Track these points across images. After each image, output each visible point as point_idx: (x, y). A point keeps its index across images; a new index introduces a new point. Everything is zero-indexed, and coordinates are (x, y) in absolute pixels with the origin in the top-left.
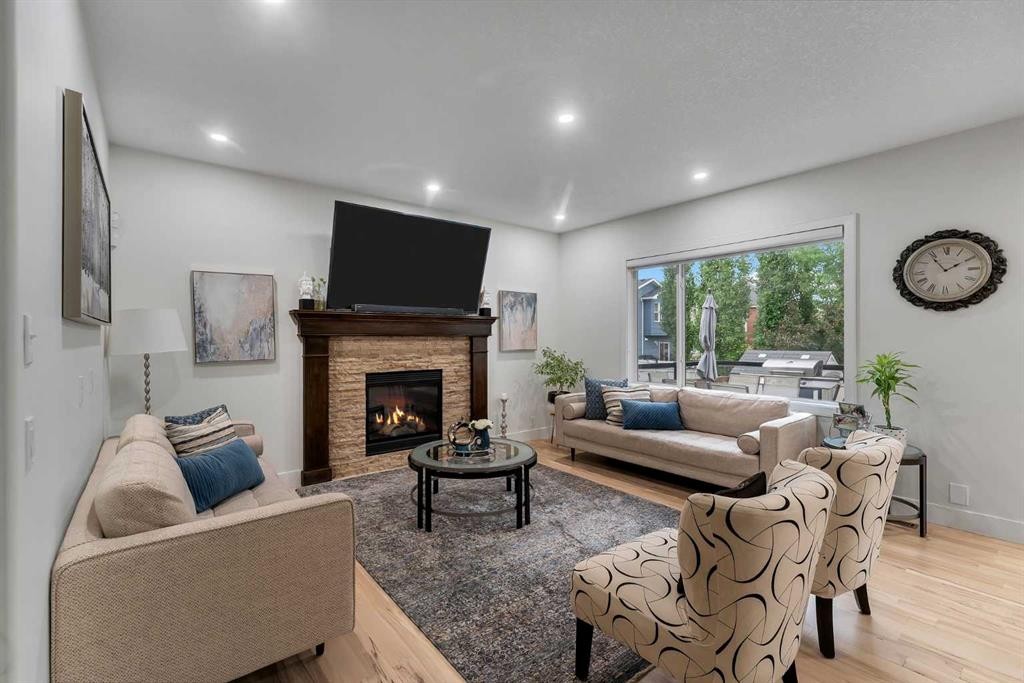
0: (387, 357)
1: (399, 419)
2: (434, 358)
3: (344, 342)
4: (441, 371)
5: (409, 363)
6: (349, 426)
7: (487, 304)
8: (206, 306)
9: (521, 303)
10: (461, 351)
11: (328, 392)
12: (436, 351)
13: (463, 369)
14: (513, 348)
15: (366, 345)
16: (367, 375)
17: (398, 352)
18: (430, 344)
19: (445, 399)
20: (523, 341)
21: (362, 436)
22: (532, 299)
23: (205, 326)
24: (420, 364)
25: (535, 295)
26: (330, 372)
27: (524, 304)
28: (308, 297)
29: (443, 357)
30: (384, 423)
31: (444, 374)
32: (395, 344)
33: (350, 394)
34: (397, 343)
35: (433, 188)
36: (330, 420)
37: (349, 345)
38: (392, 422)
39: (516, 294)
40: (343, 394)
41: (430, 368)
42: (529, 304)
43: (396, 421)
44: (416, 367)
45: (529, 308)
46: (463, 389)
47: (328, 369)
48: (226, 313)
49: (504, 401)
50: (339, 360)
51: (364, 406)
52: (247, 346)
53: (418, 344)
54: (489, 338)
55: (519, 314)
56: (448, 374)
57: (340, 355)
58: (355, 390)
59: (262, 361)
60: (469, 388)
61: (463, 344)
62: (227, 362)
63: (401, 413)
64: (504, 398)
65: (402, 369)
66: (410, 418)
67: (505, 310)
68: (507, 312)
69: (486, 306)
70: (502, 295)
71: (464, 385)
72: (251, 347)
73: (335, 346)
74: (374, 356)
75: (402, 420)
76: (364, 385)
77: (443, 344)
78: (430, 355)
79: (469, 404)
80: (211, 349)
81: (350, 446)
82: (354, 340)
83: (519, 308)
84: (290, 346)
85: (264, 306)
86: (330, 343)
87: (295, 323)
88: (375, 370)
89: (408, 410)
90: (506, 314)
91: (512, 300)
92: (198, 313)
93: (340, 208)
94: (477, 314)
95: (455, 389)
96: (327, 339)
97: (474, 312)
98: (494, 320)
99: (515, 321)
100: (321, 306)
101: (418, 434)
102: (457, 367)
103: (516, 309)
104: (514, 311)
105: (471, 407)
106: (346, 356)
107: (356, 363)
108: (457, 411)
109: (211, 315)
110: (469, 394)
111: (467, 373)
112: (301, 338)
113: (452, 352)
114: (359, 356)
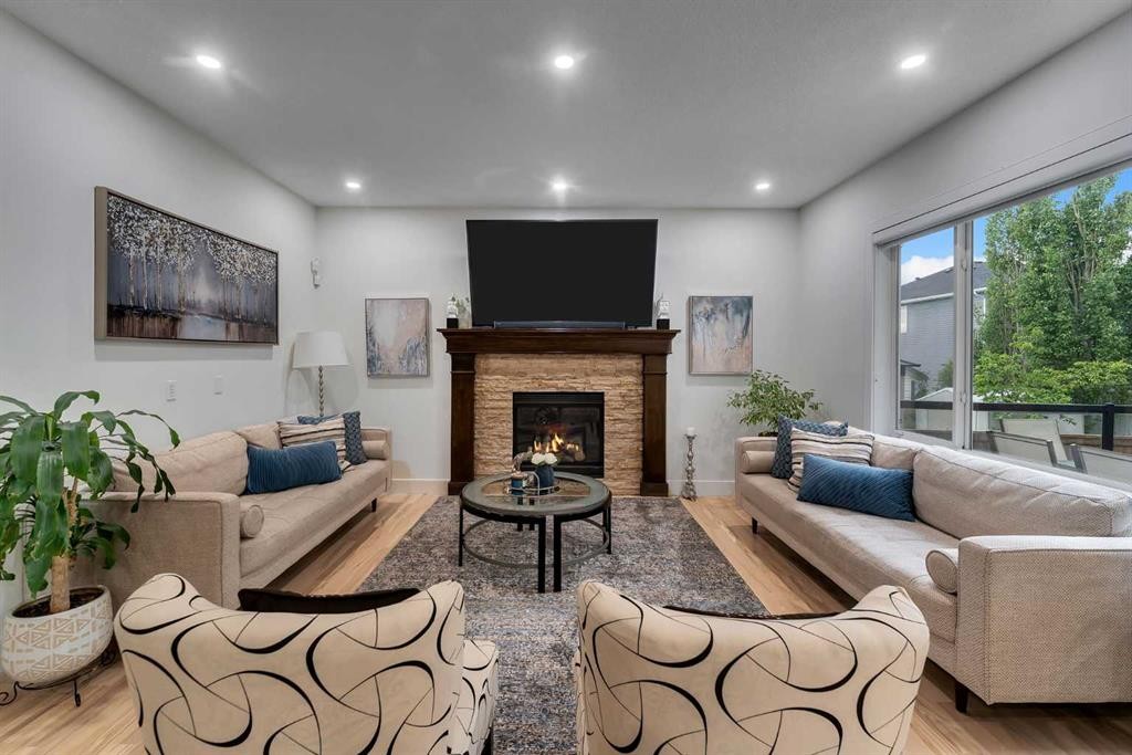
0: (536, 375)
1: (558, 447)
2: (593, 380)
3: (492, 361)
4: (602, 394)
5: (561, 384)
6: (495, 445)
7: (664, 314)
8: (375, 328)
9: (725, 311)
10: (629, 372)
11: (472, 408)
12: (596, 371)
13: (632, 394)
14: (708, 371)
15: (514, 363)
16: (514, 394)
17: (547, 371)
18: (587, 362)
19: (608, 427)
20: (728, 362)
21: (508, 455)
22: (743, 306)
23: (374, 345)
24: (575, 385)
25: (750, 299)
26: (476, 389)
27: (730, 311)
28: (454, 317)
29: (605, 378)
31: (606, 398)
32: (545, 363)
33: (495, 411)
34: (548, 361)
35: (560, 187)
36: (476, 436)
37: (496, 362)
39: (715, 300)
40: (490, 411)
41: (587, 391)
42: (738, 311)
44: (571, 388)
45: (738, 317)
46: (633, 417)
47: (473, 387)
48: (391, 334)
49: (690, 439)
50: (485, 377)
51: (511, 425)
52: (405, 362)
53: (573, 363)
54: (669, 357)
55: (720, 325)
56: (612, 399)
57: (486, 372)
58: (503, 409)
59: (416, 376)
60: (641, 416)
61: (633, 363)
62: (390, 376)
63: (560, 441)
64: (691, 434)
65: (555, 390)
66: (569, 446)
67: (695, 320)
68: (699, 325)
69: (662, 317)
70: (693, 302)
71: (633, 413)
72: (408, 363)
73: (481, 363)
74: (523, 374)
75: (561, 448)
76: (511, 404)
77: (604, 363)
78: (587, 375)
79: (641, 437)
80: (378, 364)
81: (495, 464)
82: (502, 358)
83: (721, 317)
84: (442, 362)
85: (419, 326)
86: (477, 360)
87: (444, 341)
88: (522, 389)
89: (568, 436)
90: (698, 327)
91: (709, 307)
92: (369, 333)
93: (472, 226)
94: (654, 327)
95: (620, 416)
96: (473, 356)
97: (650, 325)
98: (674, 333)
99: (714, 335)
100: (466, 323)
101: (576, 463)
102: (623, 390)
103: (716, 319)
104: (712, 321)
105: (643, 440)
106: (494, 373)
107: (502, 379)
108: (623, 443)
109: (379, 335)
110: (640, 424)
111: (638, 400)
112: (449, 356)
113: (617, 372)
114: (504, 374)
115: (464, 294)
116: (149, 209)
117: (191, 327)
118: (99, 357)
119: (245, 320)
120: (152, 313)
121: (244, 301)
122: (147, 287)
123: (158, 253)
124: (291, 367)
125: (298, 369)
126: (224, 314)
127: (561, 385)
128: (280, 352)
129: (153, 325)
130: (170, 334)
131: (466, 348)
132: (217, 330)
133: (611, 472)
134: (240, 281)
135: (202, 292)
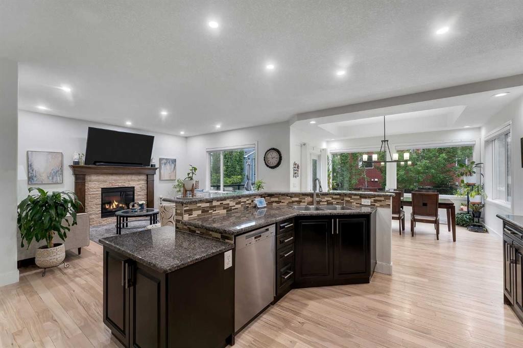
0: (111, 182)
1: (116, 206)
2: (131, 183)
3: (92, 177)
4: (134, 187)
6: (94, 207)
7: (153, 163)
8: (33, 164)
9: (169, 163)
10: (143, 180)
11: (85, 195)
12: (132, 180)
13: (144, 186)
14: (166, 179)
15: (101, 178)
16: (102, 188)
17: (115, 180)
18: (129, 177)
20: (170, 177)
21: (99, 211)
23: (33, 170)
24: (124, 185)
25: (175, 160)
27: (171, 163)
28: (77, 161)
29: (135, 182)
30: (109, 207)
33: (94, 195)
34: (115, 177)
35: (129, 123)
36: (86, 205)
37: (94, 177)
38: (113, 207)
39: (167, 159)
40: (91, 195)
41: (129, 186)
42: (173, 163)
45: (173, 165)
46: (144, 194)
47: (85, 187)
49: (161, 199)
50: (90, 183)
51: (100, 200)
52: (51, 178)
53: (124, 177)
54: (155, 175)
55: (168, 166)
56: (137, 188)
57: (90, 181)
58: (97, 194)
59: (57, 183)
60: (146, 193)
61: (143, 177)
62: (42, 184)
63: (117, 203)
64: (161, 197)
66: (121, 205)
67: (162, 165)
70: (161, 160)
71: (144, 192)
73: (88, 178)
74: (105, 182)
76: (100, 192)
77: (134, 177)
78: (129, 181)
79: (146, 199)
80: (35, 179)
81: (94, 214)
82: (96, 176)
85: (58, 164)
86: (86, 177)
88: (105, 187)
89: (119, 202)
90: (162, 167)
91: (165, 161)
92: (30, 166)
93: (91, 130)
94: (151, 167)
95: (140, 194)
96: (85, 175)
97: (149, 166)
98: (156, 169)
99: (166, 169)
100: (82, 163)
102: (141, 186)
104: (166, 165)
106: (93, 181)
107: (97, 184)
109: (36, 166)
110: (146, 196)
111: (145, 188)
112: (73, 175)
113: (139, 180)
114: (98, 182)
127: (120, 185)
131: (82, 172)
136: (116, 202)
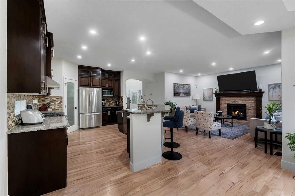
0: (232, 101)
2: (244, 102)
4: (246, 104)
6: (224, 112)
10: (253, 100)
11: (220, 106)
12: (244, 100)
13: (253, 104)
14: (274, 100)
15: (227, 98)
16: (227, 104)
17: (234, 100)
18: (242, 98)
19: (247, 111)
21: (226, 114)
23: (204, 96)
26: (220, 103)
28: (216, 91)
29: (247, 101)
30: (234, 114)
32: (233, 98)
37: (224, 98)
38: (236, 114)
40: (223, 107)
43: (237, 113)
48: (207, 94)
51: (227, 109)
52: (209, 98)
53: (240, 98)
54: (262, 97)
56: (248, 105)
57: (222, 100)
58: (225, 106)
60: (255, 109)
61: (253, 98)
62: (207, 101)
65: (235, 103)
66: (240, 113)
69: (260, 89)
71: (253, 108)
73: (221, 98)
74: (229, 100)
75: (238, 113)
76: (227, 106)
77: (246, 98)
78: (242, 101)
80: (205, 99)
84: (214, 98)
85: (211, 93)
87: (215, 95)
88: (229, 103)
89: (239, 111)
90: (271, 90)
91: (274, 86)
92: (204, 94)
93: (218, 77)
94: (258, 91)
95: (250, 109)
96: (220, 97)
97: (257, 91)
98: (264, 92)
99: (275, 92)
100: (218, 92)
101: (241, 117)
102: (251, 104)
103: (276, 89)
104: (275, 89)
105: (256, 114)
106: (223, 100)
107: (225, 101)
108: (251, 114)
109: (205, 94)
110: (255, 111)
111: (255, 106)
112: (215, 97)
113: (250, 100)
114: (225, 100)
115: (218, 87)
116: (177, 84)
117: (181, 95)
118: (174, 98)
119: (186, 93)
120: (178, 94)
121: (186, 91)
122: (177, 91)
123: (178, 88)
124: (192, 99)
125: (194, 99)
126: (184, 93)
127: (237, 102)
128: (191, 97)
129: (178, 95)
130: (179, 96)
131: (218, 96)
132: (183, 95)
133: (248, 120)
134: (186, 89)
135: (182, 91)
136: (238, 111)
